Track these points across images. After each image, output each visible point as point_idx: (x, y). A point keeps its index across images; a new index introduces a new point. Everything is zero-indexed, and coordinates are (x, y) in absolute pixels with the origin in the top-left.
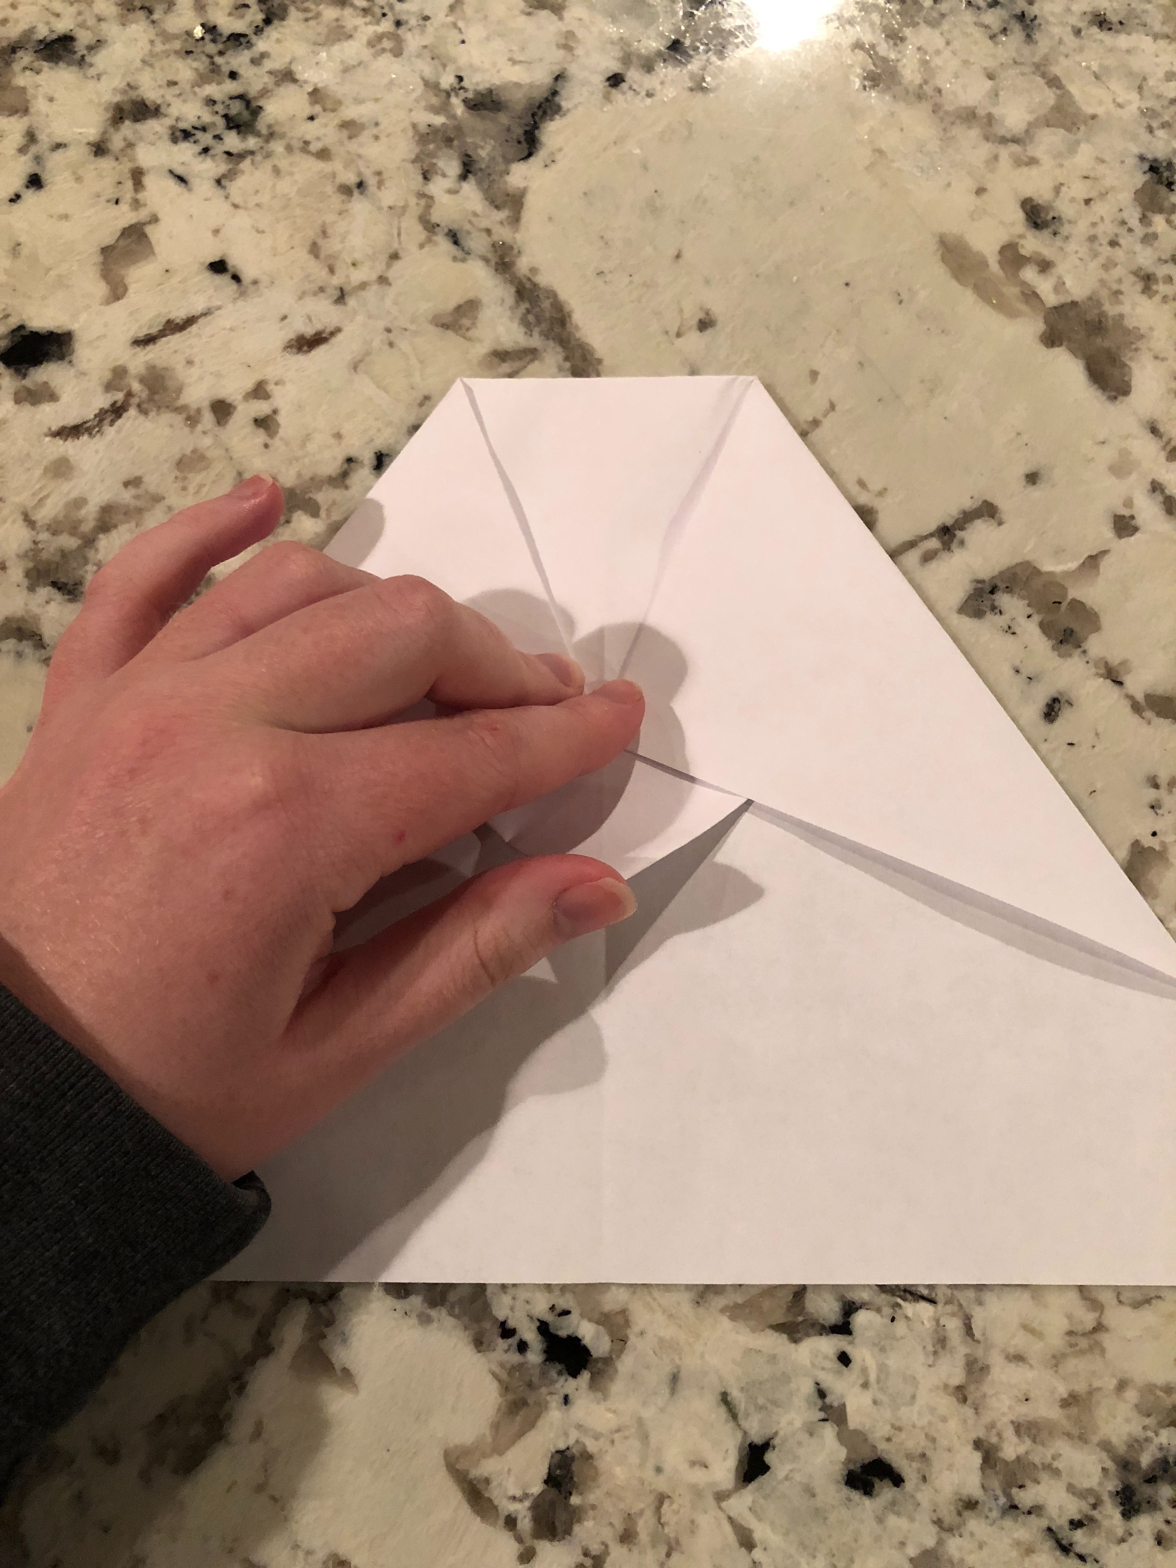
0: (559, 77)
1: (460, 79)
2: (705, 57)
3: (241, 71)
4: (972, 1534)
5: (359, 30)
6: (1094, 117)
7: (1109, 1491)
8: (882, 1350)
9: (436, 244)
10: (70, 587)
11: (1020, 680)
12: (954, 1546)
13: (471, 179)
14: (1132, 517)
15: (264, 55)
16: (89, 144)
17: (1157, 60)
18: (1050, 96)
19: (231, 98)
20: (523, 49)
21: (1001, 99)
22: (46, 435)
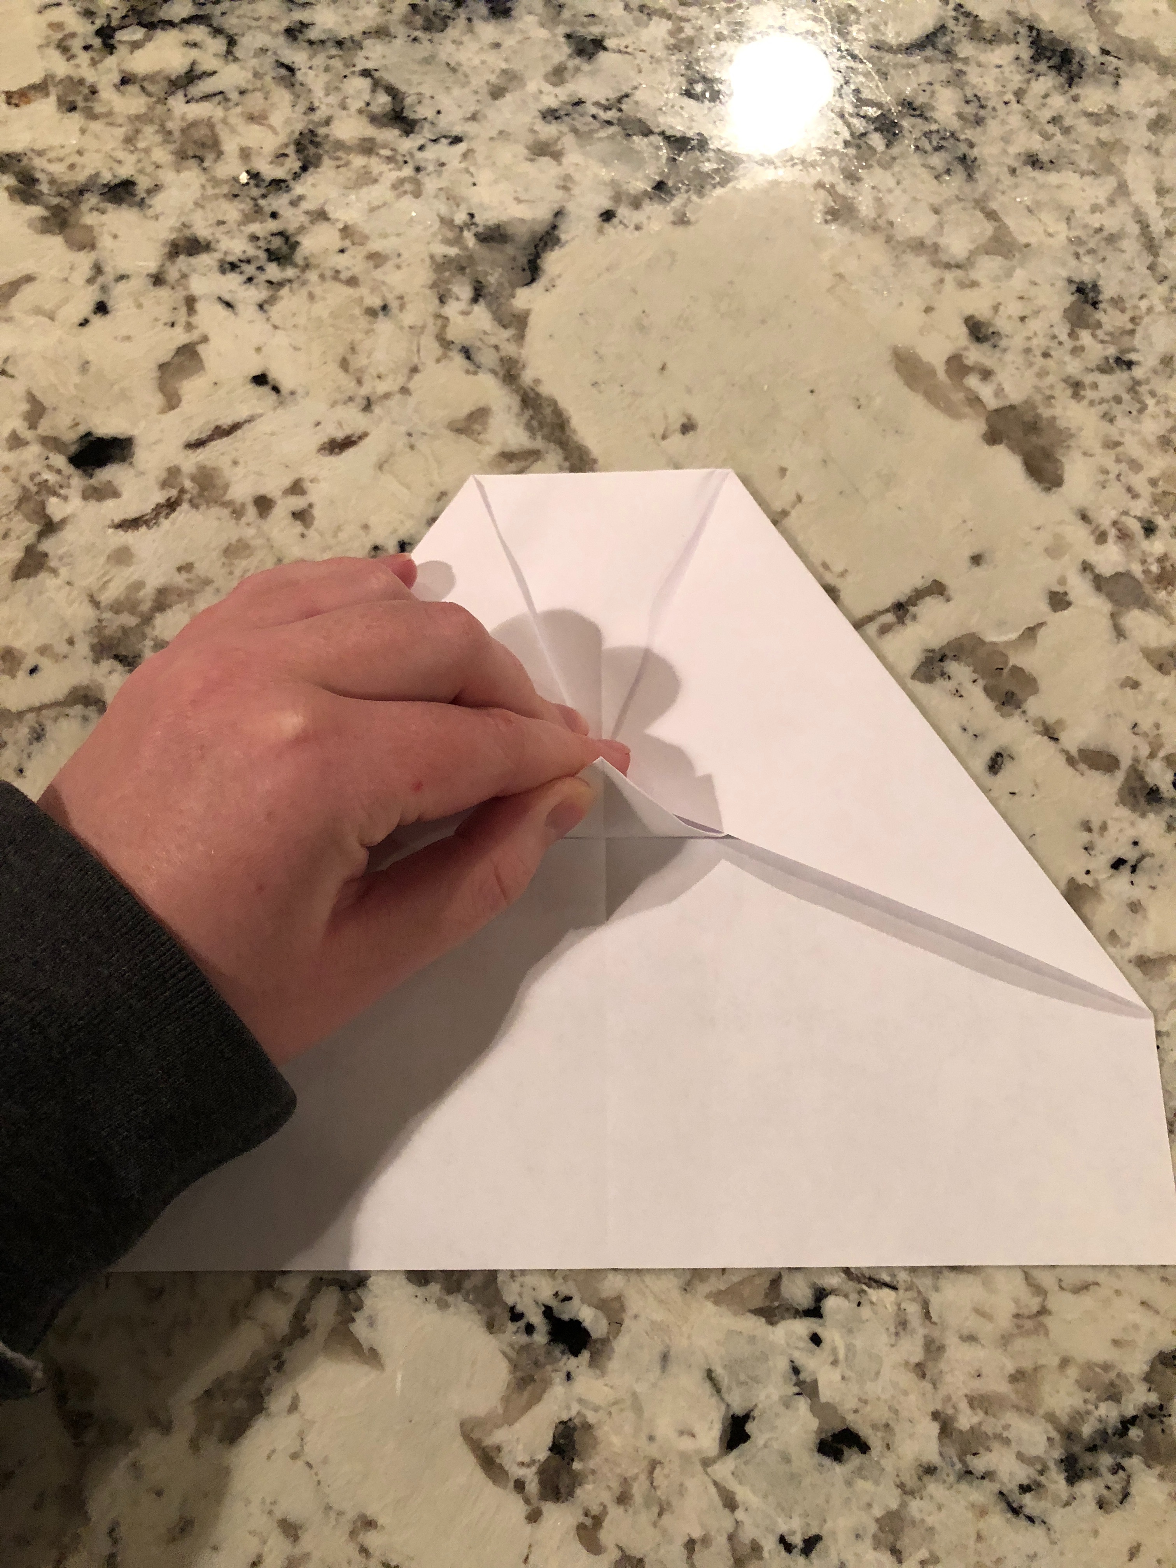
0: (559, 214)
1: (472, 216)
2: (685, 196)
3: (281, 212)
4: (932, 1497)
5: (384, 175)
6: (1027, 245)
7: (1054, 1459)
8: (850, 1331)
9: (451, 359)
10: (130, 659)
11: (967, 738)
12: (915, 1507)
13: (482, 301)
14: (1066, 594)
15: (301, 198)
16: (148, 275)
17: (1083, 195)
18: (989, 228)
19: (273, 235)
20: (526, 190)
21: (945, 230)
22: (109, 527)
